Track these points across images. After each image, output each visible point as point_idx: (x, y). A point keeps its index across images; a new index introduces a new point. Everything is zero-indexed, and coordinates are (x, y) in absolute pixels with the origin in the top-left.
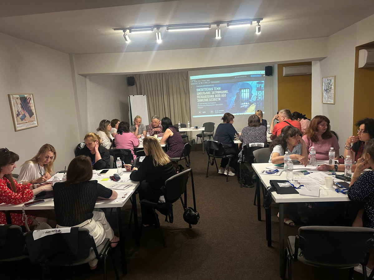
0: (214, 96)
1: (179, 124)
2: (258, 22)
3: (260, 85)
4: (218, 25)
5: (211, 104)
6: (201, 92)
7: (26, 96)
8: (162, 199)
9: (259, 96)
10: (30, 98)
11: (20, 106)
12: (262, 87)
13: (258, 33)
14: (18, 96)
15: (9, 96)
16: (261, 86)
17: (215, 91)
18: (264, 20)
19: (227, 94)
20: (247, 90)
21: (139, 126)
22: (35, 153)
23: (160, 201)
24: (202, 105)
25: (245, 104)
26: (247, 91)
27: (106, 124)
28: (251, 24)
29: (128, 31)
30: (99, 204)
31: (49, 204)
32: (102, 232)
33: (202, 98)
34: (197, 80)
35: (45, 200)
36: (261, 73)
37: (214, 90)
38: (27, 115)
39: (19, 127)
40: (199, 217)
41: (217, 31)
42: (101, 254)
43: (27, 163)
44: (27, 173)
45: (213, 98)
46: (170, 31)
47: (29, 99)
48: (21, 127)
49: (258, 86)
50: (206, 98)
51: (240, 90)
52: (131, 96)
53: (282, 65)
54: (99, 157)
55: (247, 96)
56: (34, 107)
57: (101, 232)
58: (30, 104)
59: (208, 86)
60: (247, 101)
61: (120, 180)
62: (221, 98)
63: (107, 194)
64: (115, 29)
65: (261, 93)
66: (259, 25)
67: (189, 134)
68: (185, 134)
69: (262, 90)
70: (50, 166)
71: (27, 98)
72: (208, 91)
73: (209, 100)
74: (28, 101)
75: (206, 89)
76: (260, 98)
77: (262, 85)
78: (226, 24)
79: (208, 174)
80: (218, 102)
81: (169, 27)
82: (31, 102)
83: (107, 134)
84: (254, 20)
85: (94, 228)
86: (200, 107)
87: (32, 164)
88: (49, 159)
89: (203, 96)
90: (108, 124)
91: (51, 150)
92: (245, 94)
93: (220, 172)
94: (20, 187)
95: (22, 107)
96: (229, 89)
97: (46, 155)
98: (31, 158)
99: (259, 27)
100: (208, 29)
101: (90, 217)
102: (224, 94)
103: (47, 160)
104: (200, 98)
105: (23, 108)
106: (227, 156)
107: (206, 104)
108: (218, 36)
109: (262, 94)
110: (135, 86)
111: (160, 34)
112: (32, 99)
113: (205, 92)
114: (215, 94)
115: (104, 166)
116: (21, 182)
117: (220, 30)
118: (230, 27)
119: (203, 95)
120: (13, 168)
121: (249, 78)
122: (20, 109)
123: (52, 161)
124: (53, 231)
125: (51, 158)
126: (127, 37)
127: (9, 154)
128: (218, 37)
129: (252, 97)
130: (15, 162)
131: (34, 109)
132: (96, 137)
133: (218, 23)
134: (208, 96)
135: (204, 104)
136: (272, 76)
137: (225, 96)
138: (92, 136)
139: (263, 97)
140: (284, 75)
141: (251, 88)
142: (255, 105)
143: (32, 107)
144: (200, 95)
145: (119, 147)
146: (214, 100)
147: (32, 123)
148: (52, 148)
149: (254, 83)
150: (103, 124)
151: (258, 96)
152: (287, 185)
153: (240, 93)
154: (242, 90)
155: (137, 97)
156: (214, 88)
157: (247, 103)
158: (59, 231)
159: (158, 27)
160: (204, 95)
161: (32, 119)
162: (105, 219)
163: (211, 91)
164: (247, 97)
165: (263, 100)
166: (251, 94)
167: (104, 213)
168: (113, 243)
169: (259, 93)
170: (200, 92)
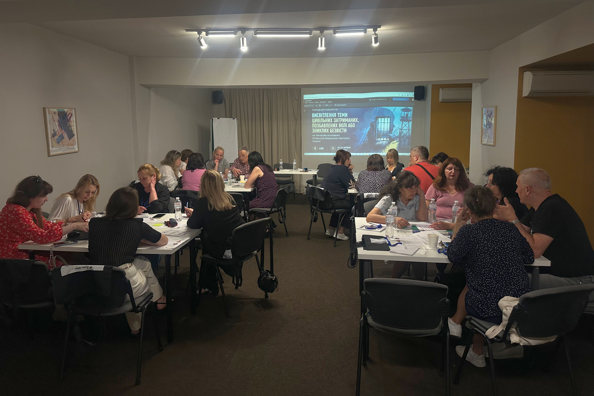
0: (338, 125)
1: (281, 163)
2: (375, 30)
3: (406, 113)
4: (322, 32)
5: (331, 137)
6: (319, 118)
7: (66, 110)
8: (228, 254)
9: (404, 129)
10: (72, 114)
11: (57, 123)
12: (409, 115)
13: (375, 45)
14: (56, 110)
15: (44, 109)
16: (407, 115)
17: (339, 117)
18: (382, 28)
19: (356, 123)
20: (386, 119)
21: (220, 161)
22: (73, 186)
23: (225, 256)
24: (318, 137)
25: (382, 139)
26: (386, 121)
27: (174, 157)
28: (365, 32)
29: (204, 33)
30: (142, 250)
31: (83, 246)
32: (143, 281)
33: (319, 128)
34: (313, 100)
35: (79, 242)
36: (408, 95)
37: (337, 117)
38: (65, 135)
39: (54, 150)
40: (277, 283)
41: (320, 39)
42: (138, 307)
43: (63, 197)
44: (62, 209)
45: (336, 128)
46: (258, 36)
47: (70, 115)
48: (57, 151)
49: (404, 114)
50: (325, 128)
51: (377, 118)
52: (215, 119)
53: (437, 87)
54: (154, 196)
55: (386, 128)
56: (75, 127)
57: (141, 281)
58: (71, 122)
59: (328, 110)
60: (385, 135)
61: (177, 227)
62: (347, 128)
63: (155, 237)
64: (187, 30)
65: (407, 125)
66: (375, 34)
67: (296, 180)
68: (291, 178)
69: (409, 121)
70: (91, 202)
71: (68, 114)
72: (329, 118)
73: (329, 131)
74: (68, 117)
75: (326, 115)
76: (405, 132)
77: (409, 113)
78: (331, 31)
79: (309, 236)
80: (342, 135)
81: (257, 31)
82: (72, 119)
83: (174, 170)
84: (370, 27)
85: (134, 275)
86: (316, 140)
87: (70, 198)
88: (91, 195)
89: (321, 125)
90: (178, 157)
91: (93, 183)
92: (383, 125)
93: (328, 233)
94: (49, 225)
95: (60, 125)
96: (361, 117)
97: (86, 190)
98: (68, 191)
99: (376, 36)
100: (308, 36)
101: (131, 261)
102: (353, 123)
103: (88, 195)
104: (317, 128)
105: (61, 127)
106: (337, 210)
107: (325, 137)
108: (321, 46)
109: (407, 127)
110: (222, 105)
111: (245, 39)
112: (74, 114)
113: (325, 118)
114: (338, 123)
115: (159, 209)
116: (54, 220)
117: (324, 38)
118: (338, 35)
119: (321, 123)
120: (44, 201)
121: (390, 101)
122: (57, 128)
123: (94, 196)
124: (83, 267)
125: (92, 192)
126: (202, 41)
127: (42, 184)
128: (322, 48)
129: (394, 130)
130: (47, 194)
131: (75, 130)
132: (154, 171)
133: (322, 29)
134: (328, 125)
135: (321, 136)
136: (425, 100)
137: (353, 126)
138: (148, 168)
139: (410, 131)
140: (440, 101)
141: (392, 117)
142: (398, 142)
143: (72, 127)
144: (317, 123)
145: (185, 188)
146: (337, 131)
147: (71, 147)
148: (94, 180)
149: (397, 110)
150: (171, 157)
151: (402, 128)
152: (381, 241)
153: (376, 123)
154: (380, 119)
155: (223, 120)
156: (338, 113)
157: (385, 139)
158: (91, 267)
159: (243, 30)
160: (323, 123)
161: (71, 141)
162: (152, 270)
163: (333, 118)
164: (385, 130)
165: (409, 135)
166: (392, 126)
167: (150, 262)
168: (160, 303)
169: (404, 125)
170: (317, 118)
